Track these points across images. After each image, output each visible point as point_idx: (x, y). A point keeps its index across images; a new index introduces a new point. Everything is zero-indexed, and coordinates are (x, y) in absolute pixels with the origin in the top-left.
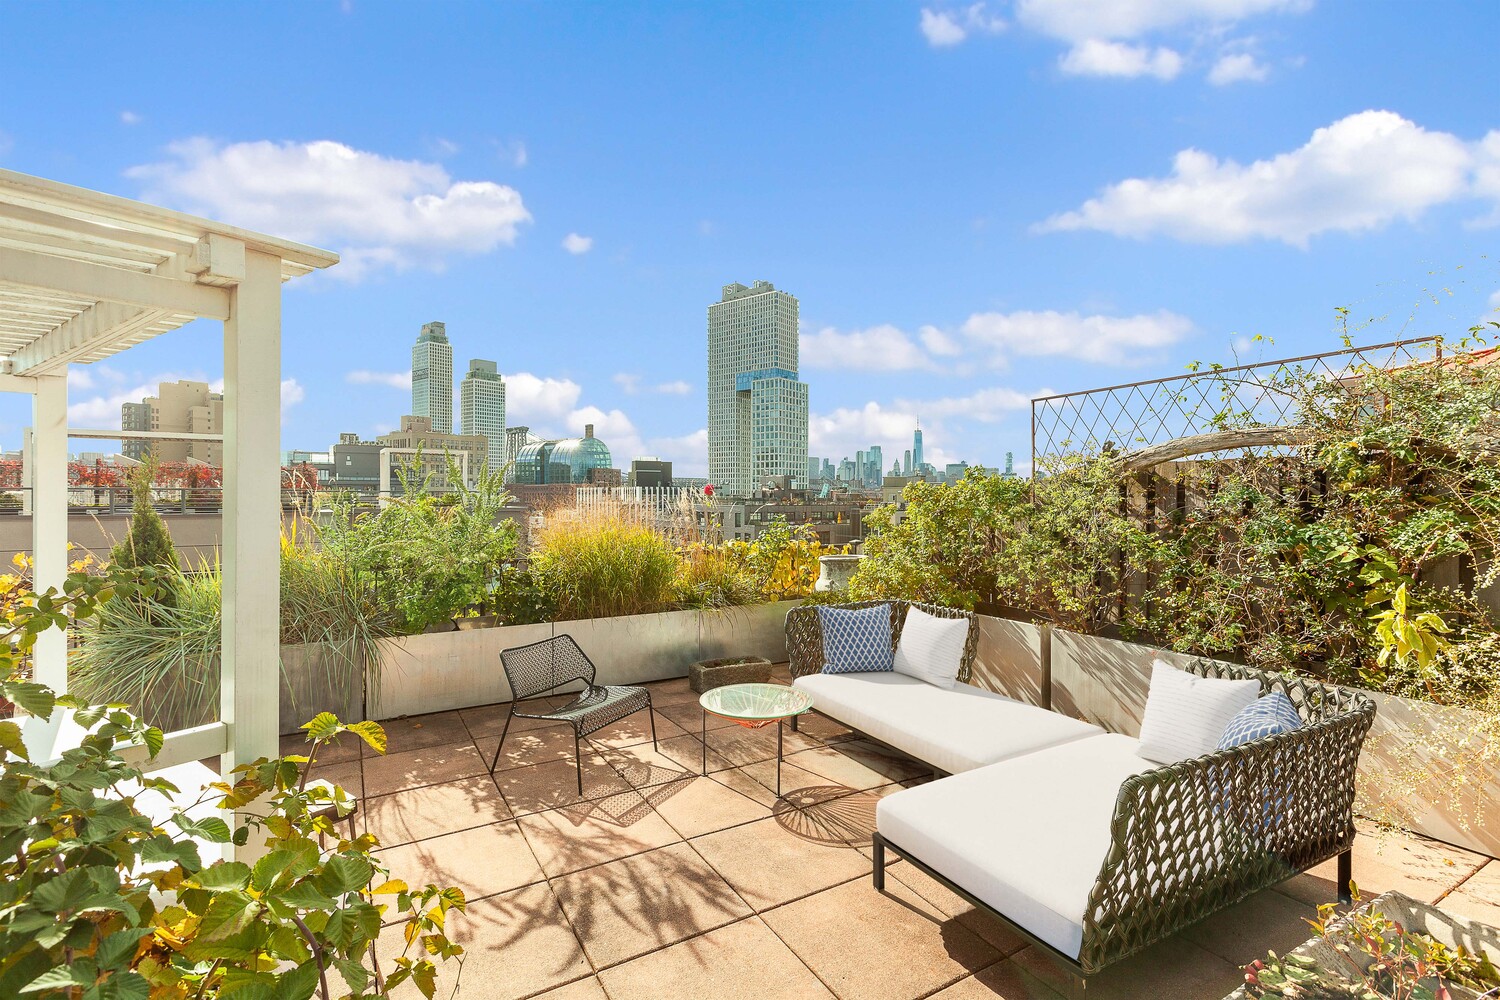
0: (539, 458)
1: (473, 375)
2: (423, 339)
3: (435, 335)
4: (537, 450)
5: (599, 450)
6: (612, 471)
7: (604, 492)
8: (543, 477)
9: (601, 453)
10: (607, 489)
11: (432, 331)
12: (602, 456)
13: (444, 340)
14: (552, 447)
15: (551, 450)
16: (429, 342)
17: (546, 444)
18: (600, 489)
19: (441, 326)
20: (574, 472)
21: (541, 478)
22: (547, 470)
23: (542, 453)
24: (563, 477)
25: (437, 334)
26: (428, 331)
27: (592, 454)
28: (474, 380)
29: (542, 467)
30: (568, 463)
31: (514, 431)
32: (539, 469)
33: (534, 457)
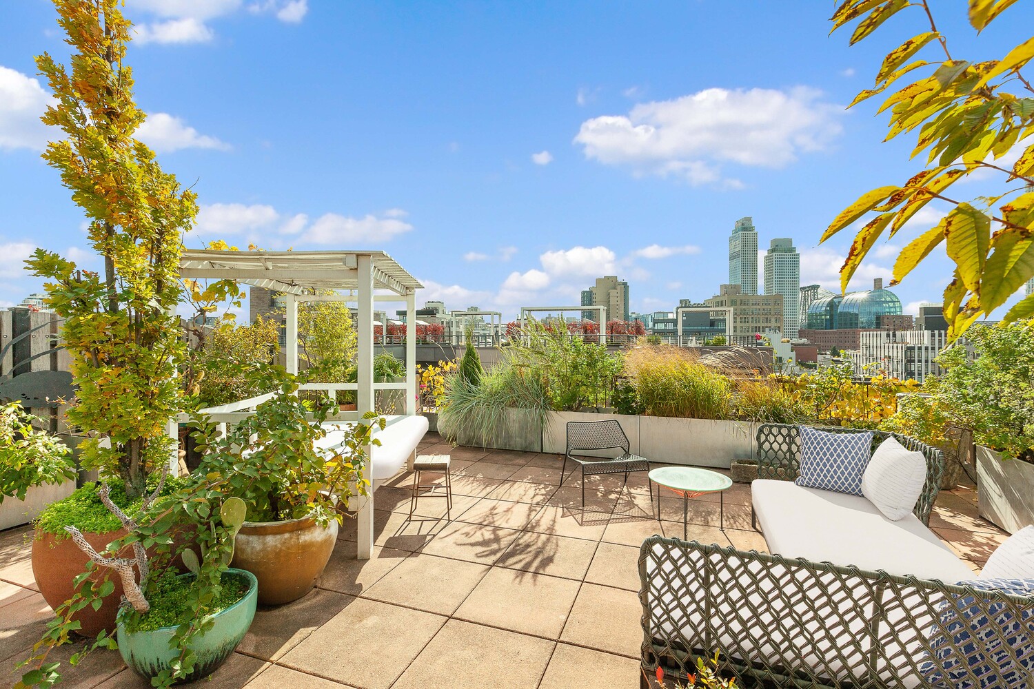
0: (828, 308)
1: (773, 250)
2: (736, 231)
3: (745, 227)
4: (827, 303)
5: (888, 299)
6: (902, 317)
7: (888, 336)
8: (832, 324)
9: (890, 302)
10: (891, 333)
11: (743, 224)
12: (891, 305)
13: (751, 229)
14: (840, 299)
15: (839, 302)
16: (741, 232)
17: (835, 298)
18: (884, 333)
19: (749, 219)
20: (863, 319)
21: (830, 324)
22: (836, 318)
23: (832, 305)
24: (851, 324)
25: (746, 225)
26: (740, 224)
27: (880, 303)
28: (774, 254)
29: (832, 316)
30: (856, 311)
31: (807, 289)
32: (828, 317)
33: (824, 309)
